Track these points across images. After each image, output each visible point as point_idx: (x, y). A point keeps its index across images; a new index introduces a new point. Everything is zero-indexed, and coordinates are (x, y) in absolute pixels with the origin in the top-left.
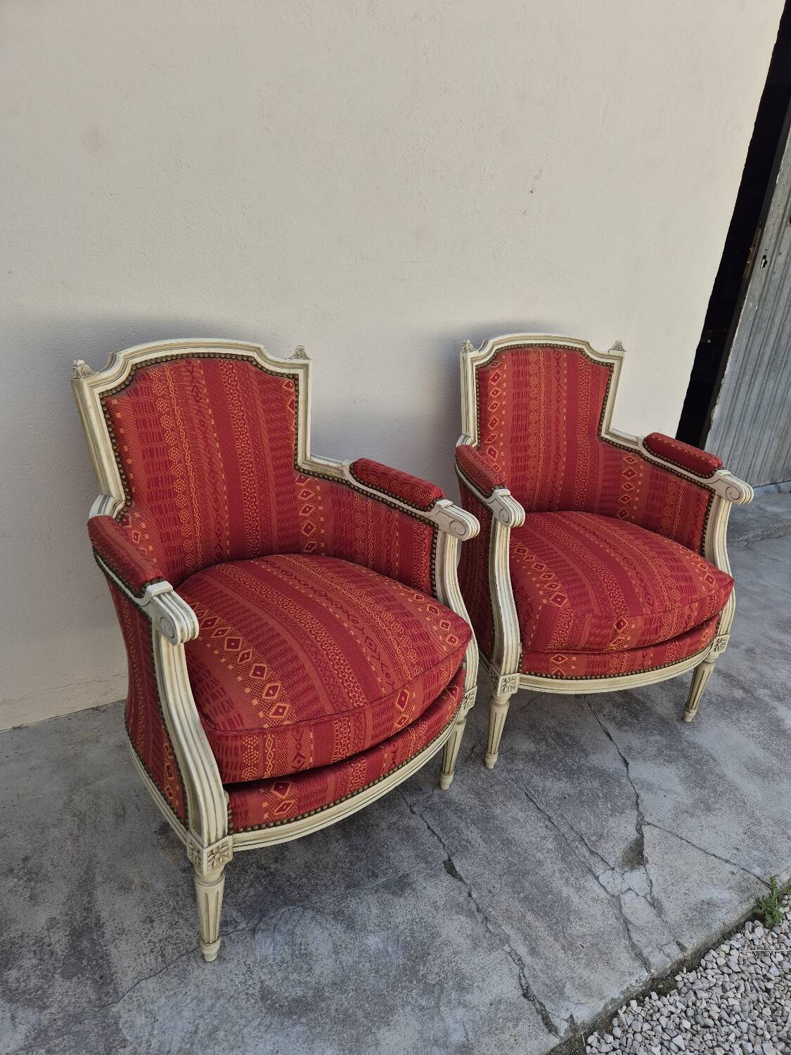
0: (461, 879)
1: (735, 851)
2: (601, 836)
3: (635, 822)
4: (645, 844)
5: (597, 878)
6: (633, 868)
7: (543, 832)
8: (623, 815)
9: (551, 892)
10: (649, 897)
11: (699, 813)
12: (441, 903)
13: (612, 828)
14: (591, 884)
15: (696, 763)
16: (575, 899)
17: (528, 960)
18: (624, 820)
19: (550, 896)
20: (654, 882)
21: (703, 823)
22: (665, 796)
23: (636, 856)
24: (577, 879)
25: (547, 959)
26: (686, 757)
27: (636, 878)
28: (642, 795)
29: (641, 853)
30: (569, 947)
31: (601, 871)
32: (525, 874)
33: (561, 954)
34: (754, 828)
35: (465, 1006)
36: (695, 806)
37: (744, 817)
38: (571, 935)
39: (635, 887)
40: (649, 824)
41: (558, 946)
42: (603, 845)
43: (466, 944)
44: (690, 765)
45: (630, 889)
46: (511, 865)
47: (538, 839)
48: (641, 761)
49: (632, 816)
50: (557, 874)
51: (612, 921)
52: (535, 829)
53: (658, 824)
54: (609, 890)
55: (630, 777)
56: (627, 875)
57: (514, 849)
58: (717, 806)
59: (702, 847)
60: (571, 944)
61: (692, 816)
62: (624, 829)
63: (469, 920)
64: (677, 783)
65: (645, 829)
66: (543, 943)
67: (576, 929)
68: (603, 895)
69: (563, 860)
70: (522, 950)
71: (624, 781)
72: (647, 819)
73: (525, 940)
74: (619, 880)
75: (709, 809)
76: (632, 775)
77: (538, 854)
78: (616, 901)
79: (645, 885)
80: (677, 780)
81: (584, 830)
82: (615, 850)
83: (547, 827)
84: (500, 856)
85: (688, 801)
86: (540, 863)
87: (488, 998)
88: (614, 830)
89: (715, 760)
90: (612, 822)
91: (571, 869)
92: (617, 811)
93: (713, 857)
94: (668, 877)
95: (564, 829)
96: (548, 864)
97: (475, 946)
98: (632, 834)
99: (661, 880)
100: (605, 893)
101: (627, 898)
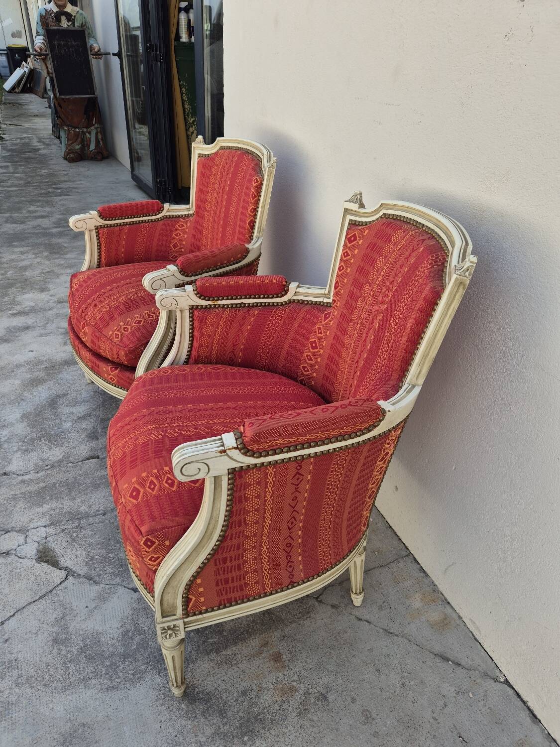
0: (83, 461)
1: (6, 637)
2: (74, 540)
3: (74, 569)
4: (52, 568)
5: (45, 527)
6: (39, 551)
7: (95, 507)
8: (85, 564)
9: (51, 499)
10: (14, 552)
11: (57, 628)
12: (74, 451)
13: (77, 551)
14: (44, 522)
15: (112, 664)
16: (39, 510)
17: (20, 478)
18: (79, 562)
19: (48, 497)
20: (21, 560)
21: (44, 626)
22: (87, 607)
23: (46, 557)
24: (51, 515)
25: (15, 486)
26: (125, 656)
27: (31, 550)
28: (96, 588)
29: (47, 562)
30: (15, 498)
31: (48, 531)
32: (70, 490)
33: (12, 493)
34: (15, 673)
35: (16, 451)
36: (65, 629)
37: (32, 672)
38: (20, 500)
39: (25, 546)
40: (66, 579)
41: (18, 493)
42: (65, 539)
43: (45, 456)
44: (113, 654)
45: (26, 543)
46: (79, 485)
47: (91, 503)
48: (135, 606)
49: (82, 570)
50: (60, 506)
51: (13, 524)
52: (99, 504)
53: (63, 585)
54: (33, 530)
55: (119, 587)
56: (36, 545)
57: (90, 489)
58: (55, 652)
59: (25, 610)
60: (14, 499)
61: (57, 620)
62: (73, 558)
63: (57, 460)
64: (96, 628)
65: (64, 573)
66: (24, 487)
67: (21, 504)
68: (32, 526)
69: (69, 512)
70: (26, 477)
71: (118, 580)
72: (71, 579)
73: (31, 480)
74: (35, 538)
75: (56, 641)
76: (121, 590)
77: (79, 500)
78: (23, 531)
79: (23, 554)
80: (100, 629)
81: (85, 532)
82: (58, 546)
83: (98, 511)
84: (88, 481)
85: (73, 626)
86: (73, 499)
87: (14, 460)
88: (74, 551)
89: (109, 689)
90: (81, 552)
91: (60, 515)
92: (90, 561)
93: (12, 614)
94: (19, 571)
95: (91, 520)
96: (69, 503)
97: (42, 459)
98: (66, 562)
99: (19, 565)
100: (33, 527)
101: (21, 538)
